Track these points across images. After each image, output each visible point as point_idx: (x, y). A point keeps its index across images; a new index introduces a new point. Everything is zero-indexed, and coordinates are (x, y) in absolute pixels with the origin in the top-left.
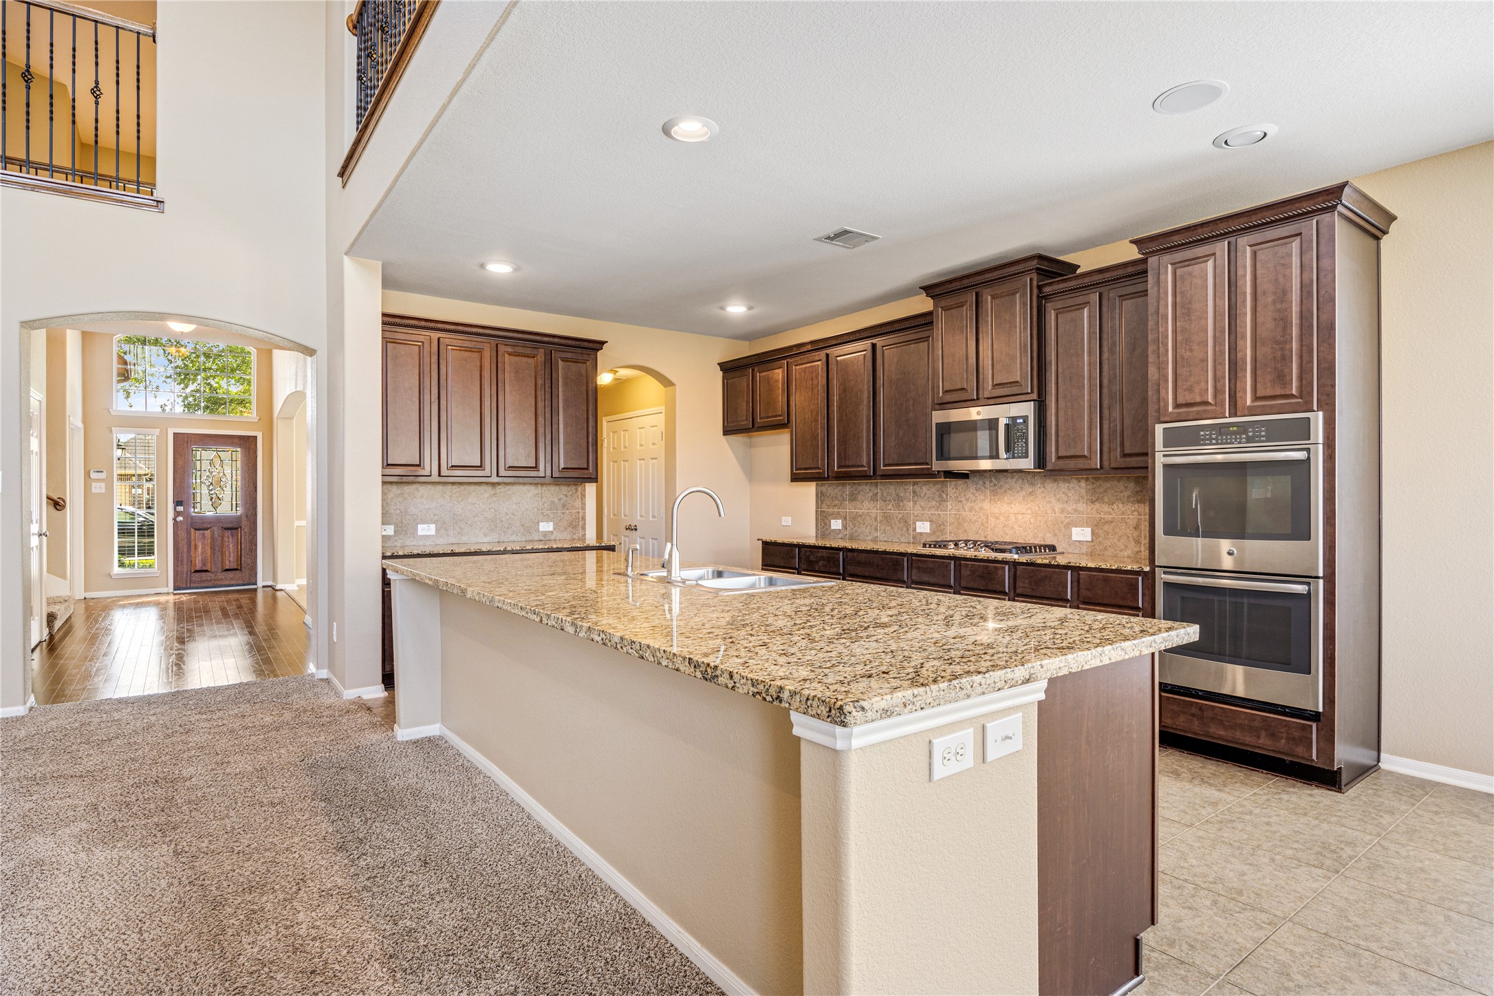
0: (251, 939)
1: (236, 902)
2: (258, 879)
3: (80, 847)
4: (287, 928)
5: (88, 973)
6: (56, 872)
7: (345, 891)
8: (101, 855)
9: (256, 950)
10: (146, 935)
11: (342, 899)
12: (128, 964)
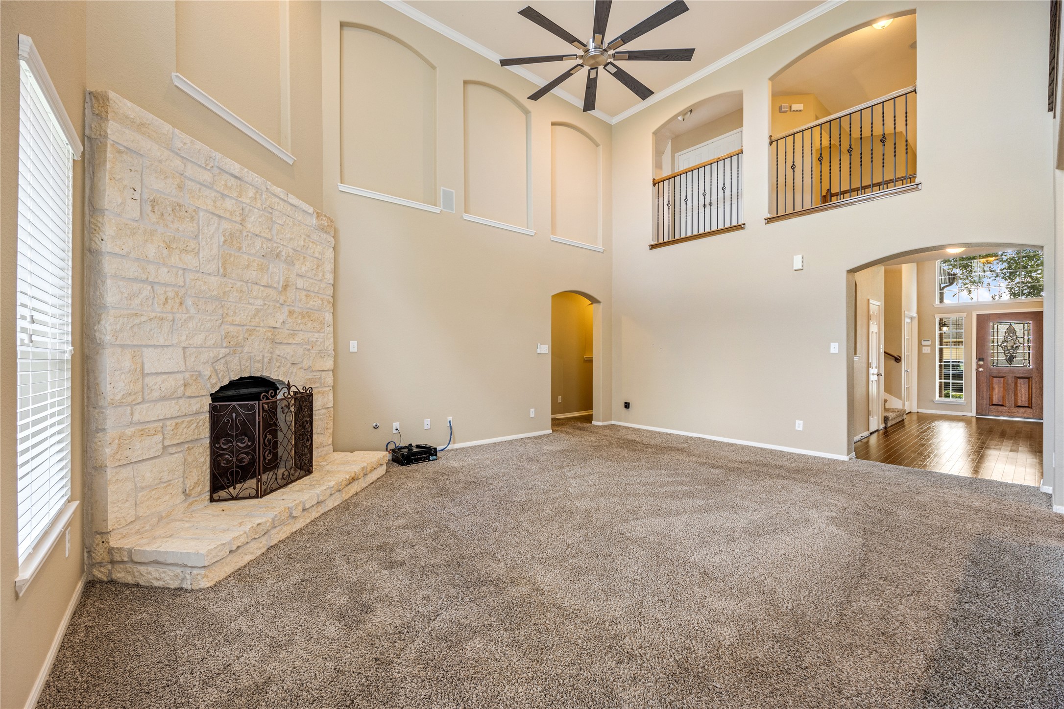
0: (866, 599)
1: (872, 580)
2: (893, 577)
3: (826, 522)
4: (888, 606)
5: (792, 568)
6: (810, 527)
7: (938, 612)
8: (832, 529)
9: (864, 605)
10: (823, 568)
11: (933, 615)
12: (808, 574)
